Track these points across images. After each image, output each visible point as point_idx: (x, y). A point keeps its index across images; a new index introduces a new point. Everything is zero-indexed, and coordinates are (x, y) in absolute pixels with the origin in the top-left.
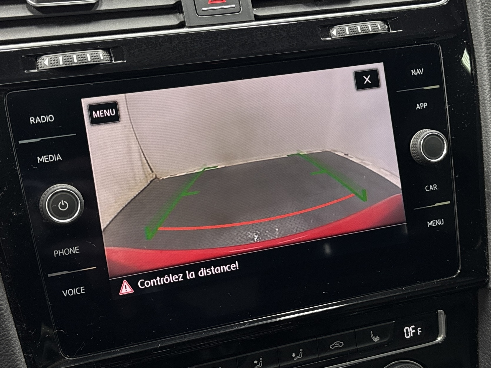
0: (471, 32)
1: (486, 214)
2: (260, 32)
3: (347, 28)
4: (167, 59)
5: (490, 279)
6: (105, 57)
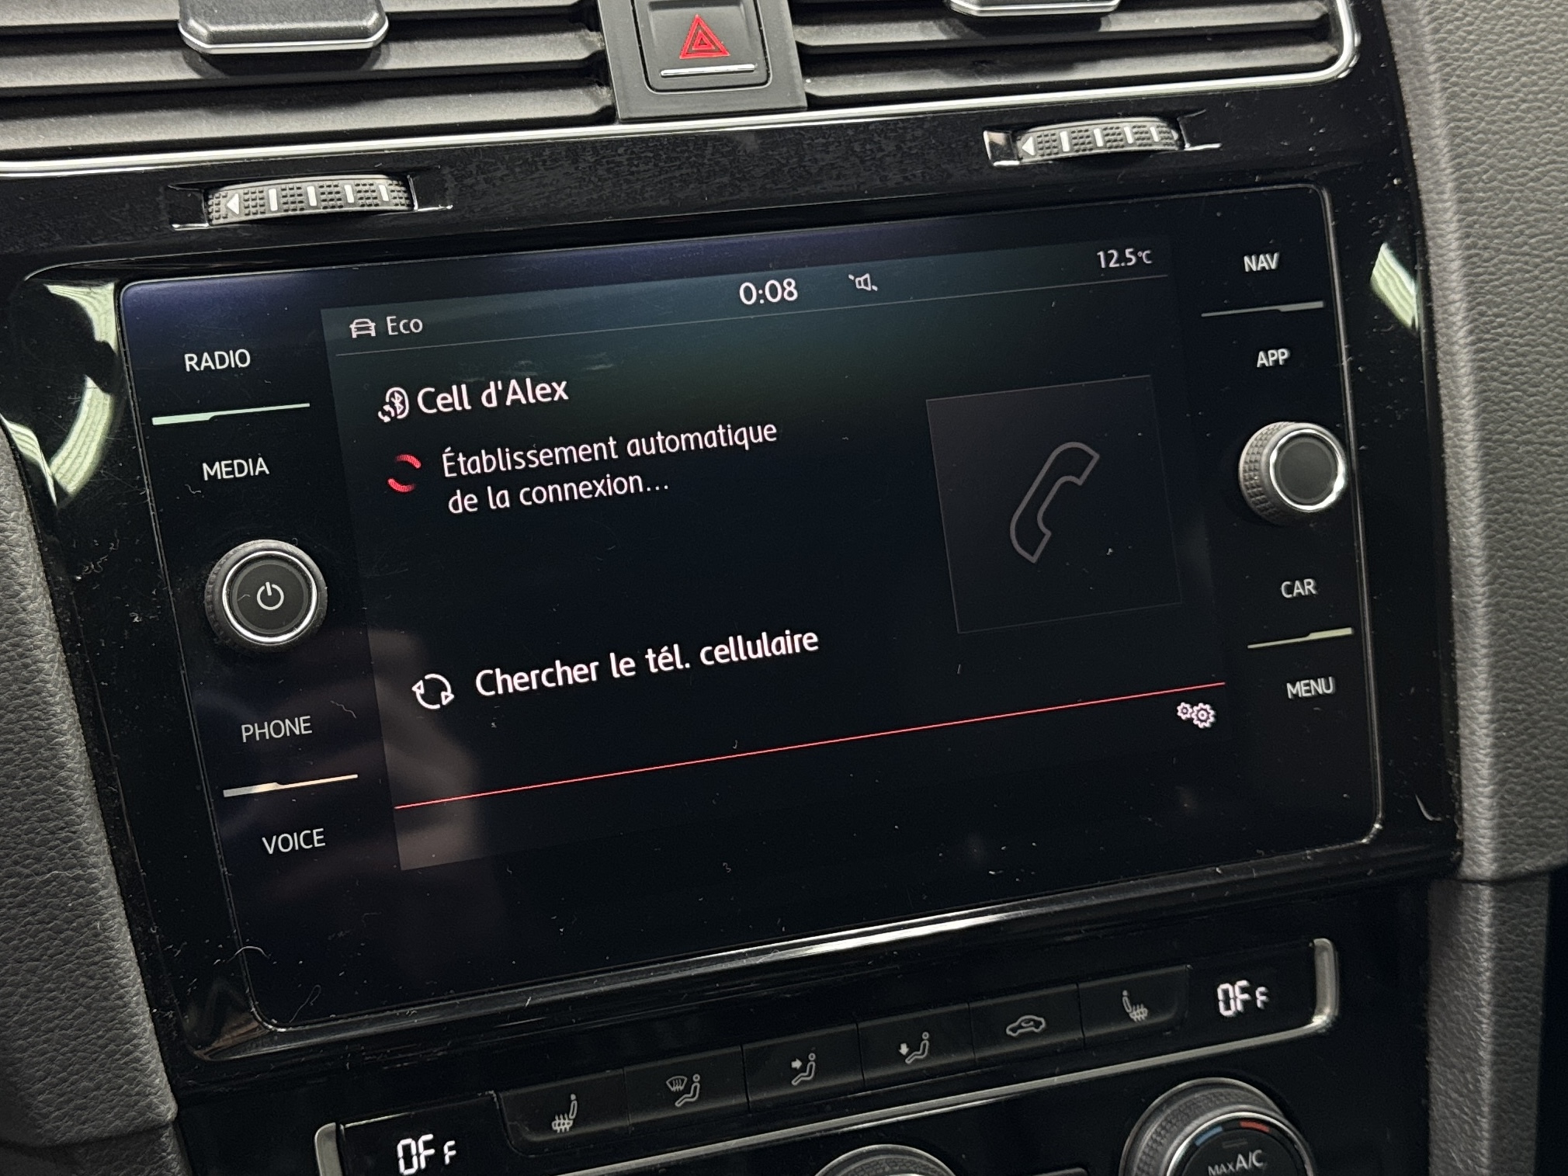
0: (1411, 154)
1: (1454, 668)
2: (822, 141)
3: (1064, 136)
4: (563, 204)
5: (1466, 851)
6: (395, 194)
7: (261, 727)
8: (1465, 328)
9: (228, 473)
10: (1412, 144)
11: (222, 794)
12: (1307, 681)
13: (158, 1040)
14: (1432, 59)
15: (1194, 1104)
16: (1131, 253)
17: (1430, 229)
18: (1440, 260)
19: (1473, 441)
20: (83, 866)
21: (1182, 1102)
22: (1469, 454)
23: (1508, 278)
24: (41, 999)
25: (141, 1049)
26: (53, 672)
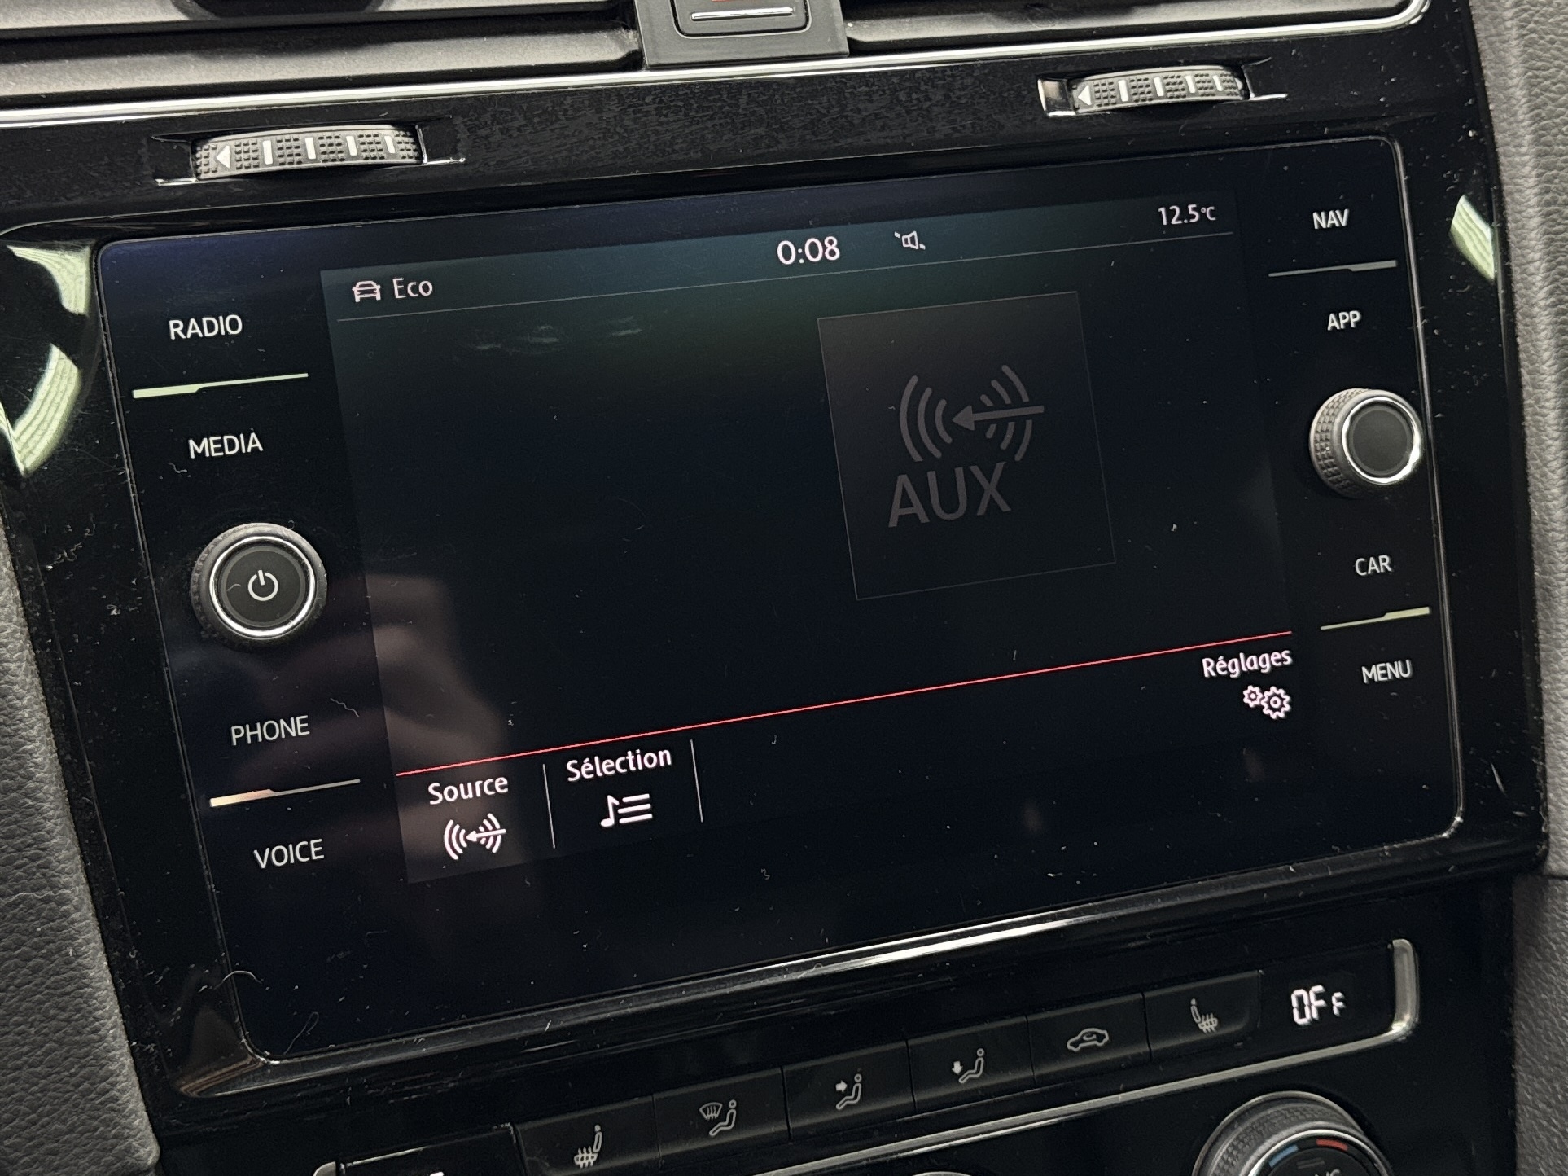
0: (1488, 105)
1: (1538, 649)
2: (865, 89)
3: (1122, 84)
4: (585, 157)
5: (1551, 845)
6: (402, 146)
7: (253, 728)
8: (1546, 289)
9: (217, 450)
10: (1488, 93)
11: (209, 804)
12: (1383, 665)
13: (138, 1075)
14: (1509, 4)
15: (1267, 1121)
16: (1194, 209)
17: (1507, 184)
18: (1518, 216)
19: (1554, 408)
20: (53, 887)
21: (1255, 1118)
22: (1551, 422)
24: (7, 1033)
25: (119, 1087)
26: (21, 672)
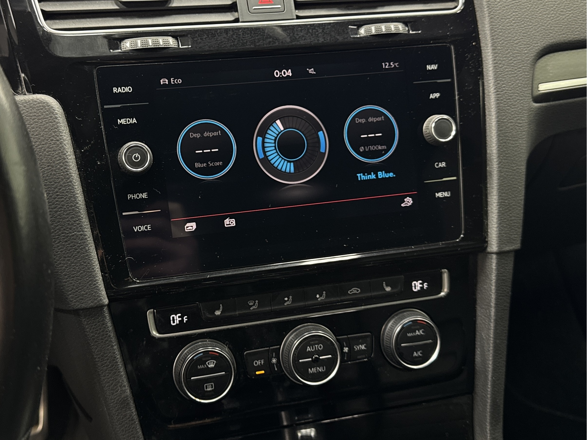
0: (479, 36)
1: (487, 190)
2: (300, 29)
3: (373, 28)
4: (223, 46)
5: (488, 244)
6: (174, 43)
7: (133, 195)
8: (494, 88)
9: (125, 122)
10: (479, 32)
11: (122, 214)
12: (442, 193)
13: (103, 281)
14: (486, 7)
15: (403, 316)
16: (393, 64)
17: (484, 58)
18: (486, 67)
19: (495, 122)
20: (83, 231)
22: (494, 125)
23: (507, 73)
24: (71, 268)
25: (99, 283)
26: (75, 176)
